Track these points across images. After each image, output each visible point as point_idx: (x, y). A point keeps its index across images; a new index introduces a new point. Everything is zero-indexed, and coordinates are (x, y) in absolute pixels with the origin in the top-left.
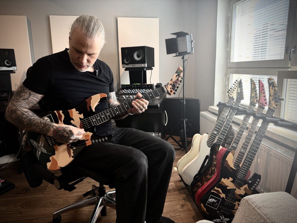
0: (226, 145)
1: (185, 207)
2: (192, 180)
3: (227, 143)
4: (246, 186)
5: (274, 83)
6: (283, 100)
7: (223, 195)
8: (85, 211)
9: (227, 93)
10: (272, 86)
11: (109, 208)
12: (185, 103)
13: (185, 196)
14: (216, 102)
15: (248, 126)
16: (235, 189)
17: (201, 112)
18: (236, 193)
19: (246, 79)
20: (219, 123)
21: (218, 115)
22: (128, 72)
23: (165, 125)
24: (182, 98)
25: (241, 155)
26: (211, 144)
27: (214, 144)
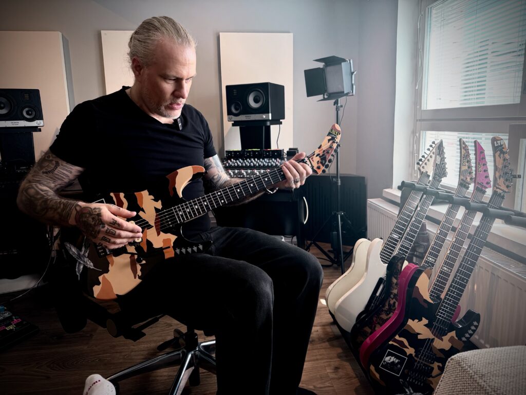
0: (415, 259)
1: (340, 370)
2: (354, 322)
3: (416, 256)
4: (453, 334)
5: (503, 146)
6: (519, 176)
7: (410, 351)
8: (161, 376)
9: (416, 165)
10: (499, 152)
11: (204, 371)
12: (339, 184)
13: (340, 350)
14: (397, 182)
15: (455, 224)
16: (433, 340)
17: (368, 200)
18: (435, 348)
19: (450, 140)
20: (401, 218)
21: (401, 205)
22: (238, 128)
23: (305, 223)
24: (335, 174)
25: (443, 276)
26: (388, 258)
27: (394, 257)
